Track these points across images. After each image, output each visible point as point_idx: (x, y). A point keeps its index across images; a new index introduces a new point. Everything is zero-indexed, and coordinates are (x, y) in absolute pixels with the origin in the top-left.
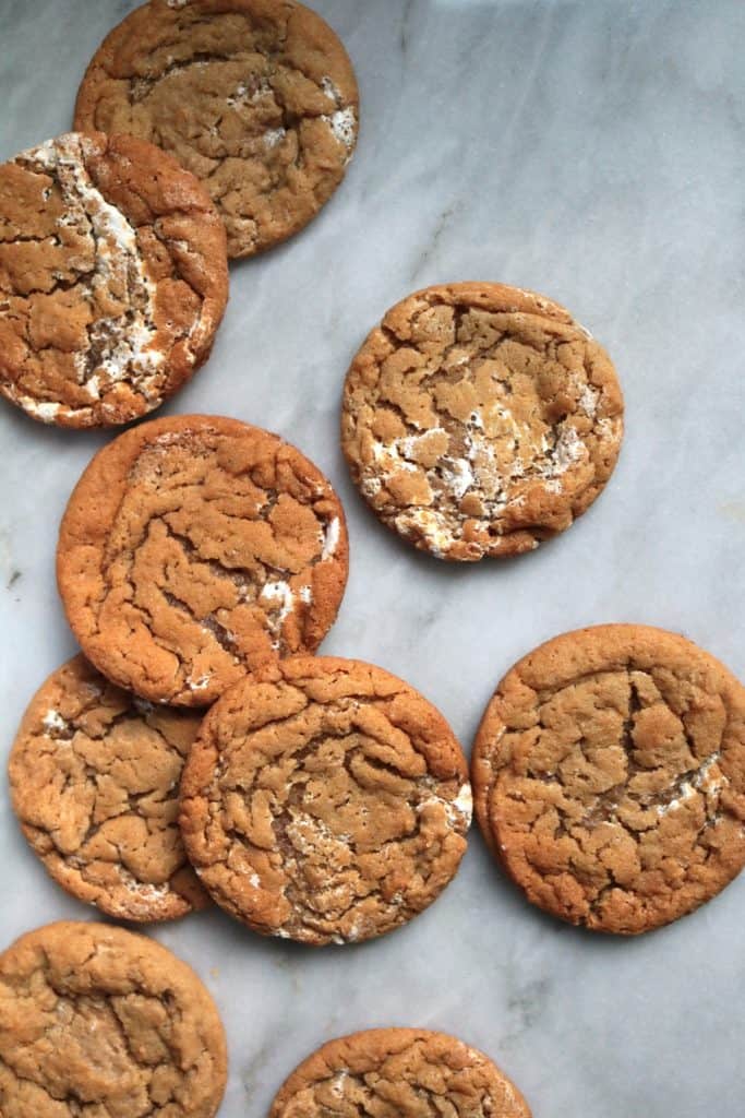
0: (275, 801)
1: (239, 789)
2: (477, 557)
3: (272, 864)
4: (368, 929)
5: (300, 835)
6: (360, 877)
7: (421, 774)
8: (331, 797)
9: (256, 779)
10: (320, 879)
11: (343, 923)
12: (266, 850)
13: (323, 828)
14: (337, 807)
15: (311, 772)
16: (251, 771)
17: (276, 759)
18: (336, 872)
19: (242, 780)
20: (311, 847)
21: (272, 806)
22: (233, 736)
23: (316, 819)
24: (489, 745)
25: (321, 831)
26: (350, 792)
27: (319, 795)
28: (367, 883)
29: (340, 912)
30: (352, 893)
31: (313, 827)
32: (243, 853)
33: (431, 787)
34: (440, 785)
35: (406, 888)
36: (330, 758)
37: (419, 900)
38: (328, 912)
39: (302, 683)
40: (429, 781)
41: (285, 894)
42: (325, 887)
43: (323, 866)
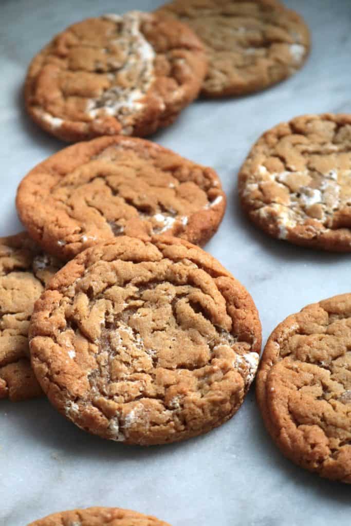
0: (111, 311)
1: (89, 292)
2: (309, 235)
3: (90, 350)
4: (143, 422)
5: (120, 337)
6: (152, 382)
7: (226, 328)
8: (154, 320)
9: (104, 290)
10: (121, 371)
11: (126, 407)
12: (90, 340)
13: (139, 340)
14: (154, 330)
15: (146, 301)
16: (104, 282)
17: (125, 283)
18: (136, 371)
19: (95, 283)
20: (125, 348)
21: (107, 313)
22: (101, 258)
23: (135, 332)
24: (283, 332)
25: (137, 342)
26: (168, 323)
27: (145, 315)
28: (156, 387)
29: (127, 398)
30: (141, 389)
31: (132, 336)
32: (72, 337)
33: (230, 341)
34: (237, 343)
35: (186, 395)
36: (164, 292)
37: (192, 406)
38: (117, 395)
39: (164, 246)
40: (230, 337)
41: (89, 376)
42: (122, 379)
43: (127, 364)
